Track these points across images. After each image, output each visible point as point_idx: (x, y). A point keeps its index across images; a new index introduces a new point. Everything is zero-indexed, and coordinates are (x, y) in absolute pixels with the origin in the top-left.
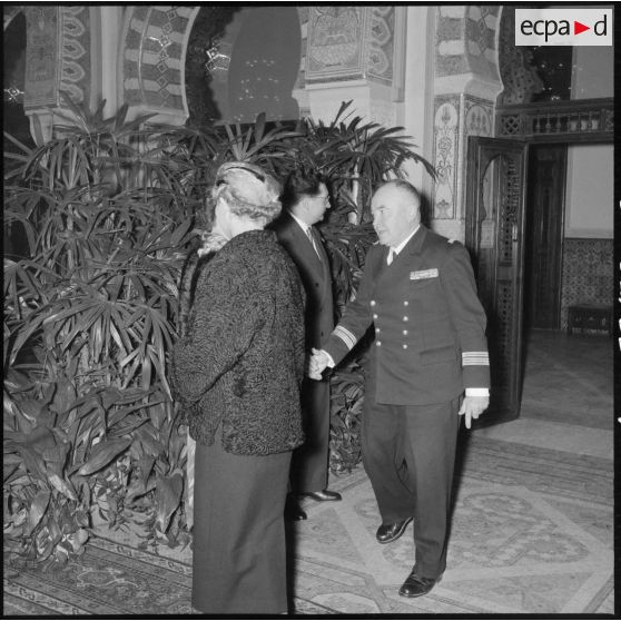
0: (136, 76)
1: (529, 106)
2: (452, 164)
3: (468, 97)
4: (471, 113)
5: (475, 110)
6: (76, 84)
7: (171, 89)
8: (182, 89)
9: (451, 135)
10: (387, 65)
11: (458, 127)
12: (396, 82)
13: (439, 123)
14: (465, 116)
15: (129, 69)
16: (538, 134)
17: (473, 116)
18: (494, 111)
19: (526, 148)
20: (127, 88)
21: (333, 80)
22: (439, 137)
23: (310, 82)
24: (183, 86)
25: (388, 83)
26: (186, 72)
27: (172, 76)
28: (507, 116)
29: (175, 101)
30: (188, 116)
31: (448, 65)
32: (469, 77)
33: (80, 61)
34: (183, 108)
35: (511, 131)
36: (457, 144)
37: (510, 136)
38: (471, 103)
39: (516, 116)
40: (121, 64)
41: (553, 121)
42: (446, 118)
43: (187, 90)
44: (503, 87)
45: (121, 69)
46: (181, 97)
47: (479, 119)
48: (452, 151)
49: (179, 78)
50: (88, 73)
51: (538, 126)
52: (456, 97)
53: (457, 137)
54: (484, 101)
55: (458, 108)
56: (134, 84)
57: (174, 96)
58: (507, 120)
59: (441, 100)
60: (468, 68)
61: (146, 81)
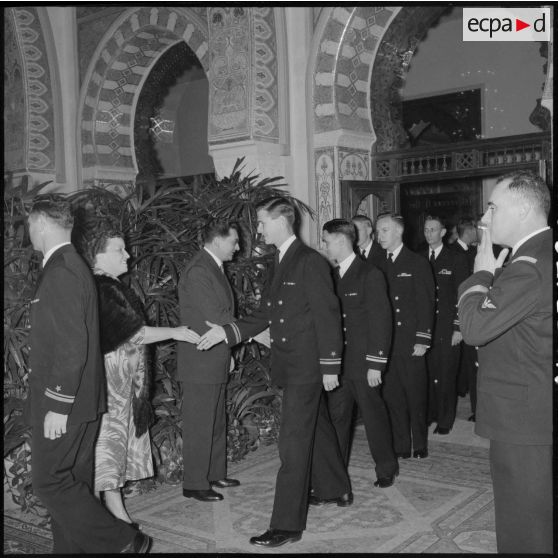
0: (91, 143)
1: (397, 152)
2: (331, 203)
3: (341, 149)
4: (345, 161)
5: (350, 158)
6: (43, 151)
7: (122, 151)
8: (132, 151)
9: (329, 180)
10: (273, 127)
11: (333, 174)
12: (282, 140)
13: (320, 171)
14: (340, 164)
15: (86, 137)
16: (406, 175)
17: (348, 164)
18: (370, 158)
19: (396, 187)
20: (85, 152)
21: (228, 141)
22: (320, 182)
23: (212, 143)
24: (133, 149)
25: (276, 141)
26: (135, 137)
27: (123, 140)
28: (380, 162)
29: (126, 161)
30: (138, 172)
31: (324, 123)
32: (340, 132)
33: (44, 133)
34: (133, 166)
35: (384, 173)
36: (333, 187)
37: (384, 178)
38: (345, 153)
39: (388, 161)
40: (79, 133)
41: (417, 164)
42: (324, 167)
43: (136, 152)
44: (375, 138)
45: (79, 138)
46: (131, 157)
47: (354, 166)
48: (330, 193)
49: (129, 142)
50: (52, 142)
51: (405, 168)
52: (331, 149)
53: (333, 182)
54: (359, 151)
55: (333, 158)
56: (89, 149)
57: (124, 156)
58: (381, 164)
59: (320, 152)
60: (339, 126)
61: (99, 146)
